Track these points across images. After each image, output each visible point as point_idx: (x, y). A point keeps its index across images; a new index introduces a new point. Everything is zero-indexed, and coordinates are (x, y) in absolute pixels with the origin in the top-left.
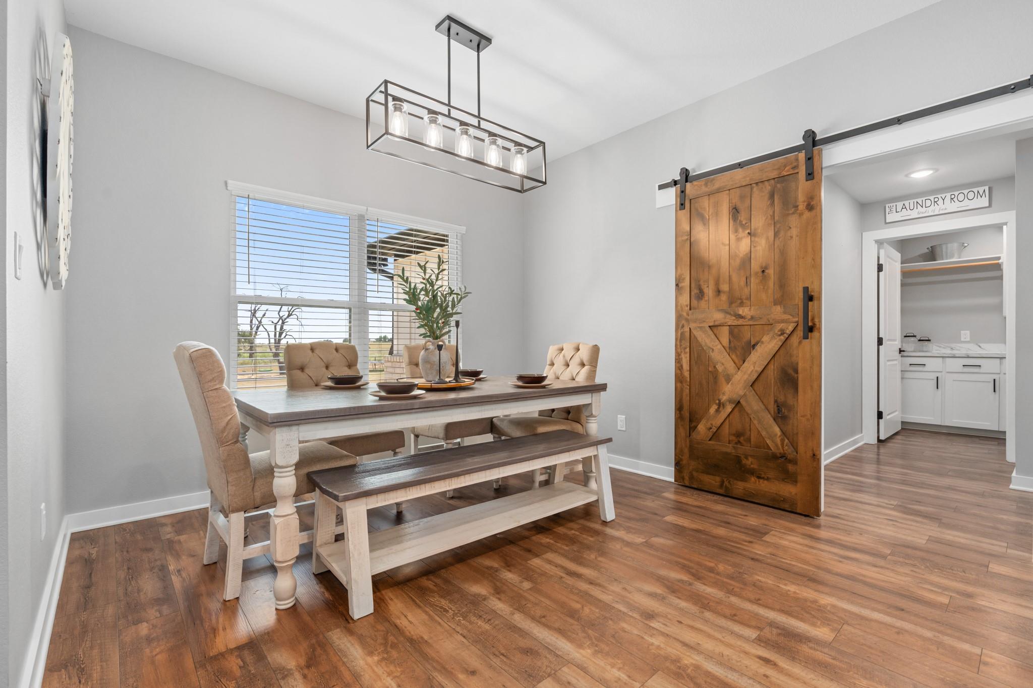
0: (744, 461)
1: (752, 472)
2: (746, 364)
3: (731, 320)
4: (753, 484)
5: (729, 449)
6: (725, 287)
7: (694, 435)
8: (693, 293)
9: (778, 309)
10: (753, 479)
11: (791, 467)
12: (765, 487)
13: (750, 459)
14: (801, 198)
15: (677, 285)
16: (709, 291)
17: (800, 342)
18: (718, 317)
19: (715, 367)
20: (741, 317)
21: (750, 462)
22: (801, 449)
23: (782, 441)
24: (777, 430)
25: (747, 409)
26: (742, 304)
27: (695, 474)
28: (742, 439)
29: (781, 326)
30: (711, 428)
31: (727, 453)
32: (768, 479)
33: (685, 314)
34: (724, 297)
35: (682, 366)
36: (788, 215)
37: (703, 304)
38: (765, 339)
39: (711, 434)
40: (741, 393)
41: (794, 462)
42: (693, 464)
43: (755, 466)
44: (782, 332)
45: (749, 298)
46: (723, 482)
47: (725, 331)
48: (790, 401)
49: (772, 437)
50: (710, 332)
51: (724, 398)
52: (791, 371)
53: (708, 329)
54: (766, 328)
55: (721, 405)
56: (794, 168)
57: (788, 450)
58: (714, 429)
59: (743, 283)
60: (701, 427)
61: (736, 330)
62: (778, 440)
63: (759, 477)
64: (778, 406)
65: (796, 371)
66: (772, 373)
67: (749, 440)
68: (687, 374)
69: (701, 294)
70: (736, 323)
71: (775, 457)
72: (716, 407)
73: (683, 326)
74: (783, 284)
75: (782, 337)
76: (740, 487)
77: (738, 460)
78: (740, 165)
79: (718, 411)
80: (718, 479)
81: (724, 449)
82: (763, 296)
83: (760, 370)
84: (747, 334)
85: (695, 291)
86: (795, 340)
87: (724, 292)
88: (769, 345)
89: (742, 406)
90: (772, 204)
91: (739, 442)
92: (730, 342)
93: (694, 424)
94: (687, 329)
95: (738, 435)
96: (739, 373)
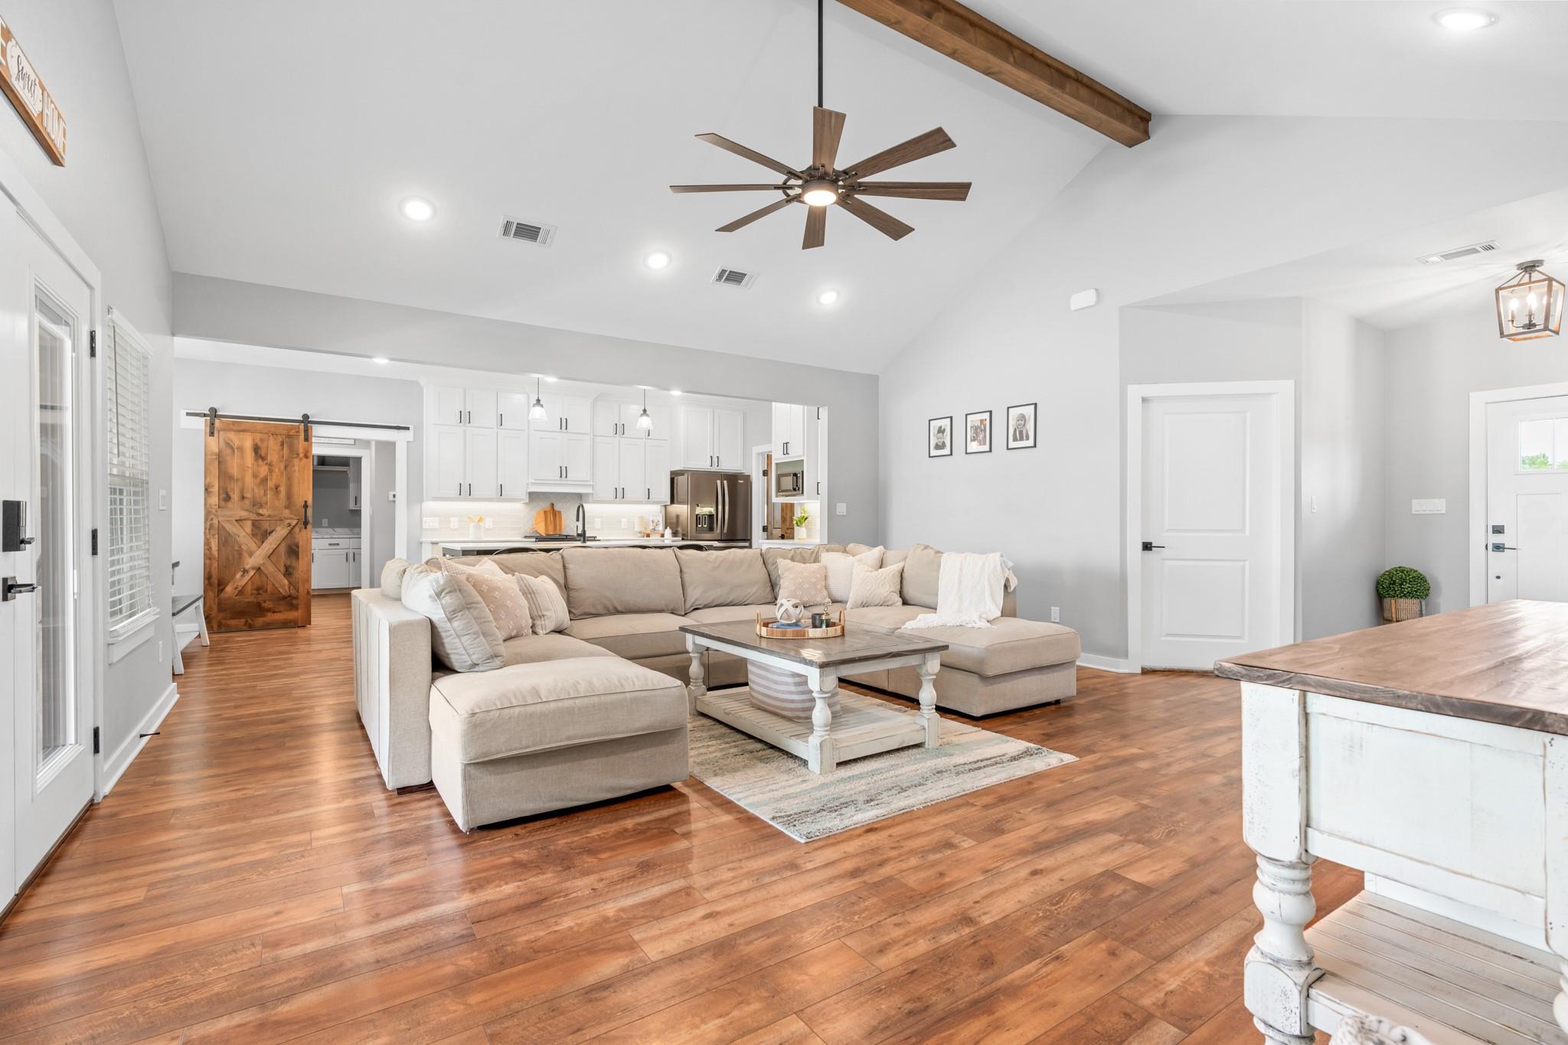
0: (263, 604)
1: (269, 610)
2: (264, 544)
3: (254, 517)
4: (270, 617)
5: (252, 599)
6: (248, 495)
7: (223, 595)
8: (221, 497)
9: (287, 511)
10: (269, 614)
11: (294, 602)
12: (278, 617)
13: (268, 602)
14: (301, 451)
15: (206, 490)
16: (235, 496)
17: (300, 531)
18: (244, 514)
19: (240, 547)
20: (262, 515)
21: (268, 605)
22: (301, 590)
23: (289, 587)
24: (286, 582)
25: (267, 573)
26: (261, 507)
27: (223, 622)
28: (261, 592)
29: (288, 521)
30: (237, 588)
31: (249, 602)
32: (280, 612)
33: (214, 511)
34: (247, 502)
35: (211, 548)
36: (293, 458)
37: (230, 504)
38: (278, 529)
39: (237, 592)
40: (261, 562)
41: (297, 598)
42: (221, 615)
43: (271, 606)
44: (289, 525)
45: (266, 504)
46: (247, 621)
47: (249, 524)
48: (294, 564)
49: (283, 586)
50: (236, 524)
51: (247, 567)
52: (294, 547)
53: (235, 522)
54: (278, 522)
55: (245, 571)
56: (298, 432)
57: (293, 592)
58: (240, 588)
59: (262, 492)
60: (229, 589)
61: (257, 523)
62: (287, 588)
63: (274, 612)
64: (286, 568)
65: (298, 547)
66: (283, 549)
67: (266, 591)
68: (215, 553)
69: (228, 498)
70: (257, 518)
71: (284, 598)
72: (241, 573)
73: (212, 519)
74: (289, 496)
75: (289, 528)
76: (260, 621)
77: (259, 604)
78: (260, 419)
79: (242, 576)
80: (243, 620)
81: (247, 600)
82: (277, 503)
83: (275, 547)
84: (266, 526)
85: (223, 496)
86: (297, 529)
87: (247, 498)
88: (281, 532)
89: (262, 571)
90: (283, 449)
91: (259, 594)
92: (252, 531)
93: (221, 587)
94: (215, 522)
95: (258, 589)
96: (260, 550)
